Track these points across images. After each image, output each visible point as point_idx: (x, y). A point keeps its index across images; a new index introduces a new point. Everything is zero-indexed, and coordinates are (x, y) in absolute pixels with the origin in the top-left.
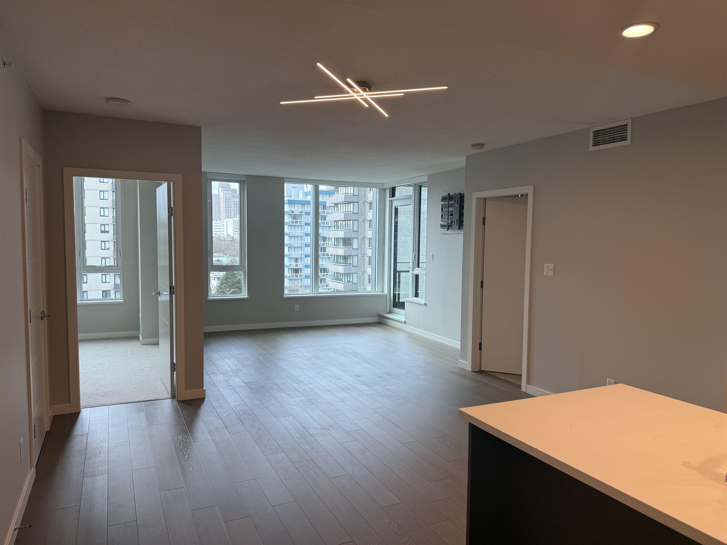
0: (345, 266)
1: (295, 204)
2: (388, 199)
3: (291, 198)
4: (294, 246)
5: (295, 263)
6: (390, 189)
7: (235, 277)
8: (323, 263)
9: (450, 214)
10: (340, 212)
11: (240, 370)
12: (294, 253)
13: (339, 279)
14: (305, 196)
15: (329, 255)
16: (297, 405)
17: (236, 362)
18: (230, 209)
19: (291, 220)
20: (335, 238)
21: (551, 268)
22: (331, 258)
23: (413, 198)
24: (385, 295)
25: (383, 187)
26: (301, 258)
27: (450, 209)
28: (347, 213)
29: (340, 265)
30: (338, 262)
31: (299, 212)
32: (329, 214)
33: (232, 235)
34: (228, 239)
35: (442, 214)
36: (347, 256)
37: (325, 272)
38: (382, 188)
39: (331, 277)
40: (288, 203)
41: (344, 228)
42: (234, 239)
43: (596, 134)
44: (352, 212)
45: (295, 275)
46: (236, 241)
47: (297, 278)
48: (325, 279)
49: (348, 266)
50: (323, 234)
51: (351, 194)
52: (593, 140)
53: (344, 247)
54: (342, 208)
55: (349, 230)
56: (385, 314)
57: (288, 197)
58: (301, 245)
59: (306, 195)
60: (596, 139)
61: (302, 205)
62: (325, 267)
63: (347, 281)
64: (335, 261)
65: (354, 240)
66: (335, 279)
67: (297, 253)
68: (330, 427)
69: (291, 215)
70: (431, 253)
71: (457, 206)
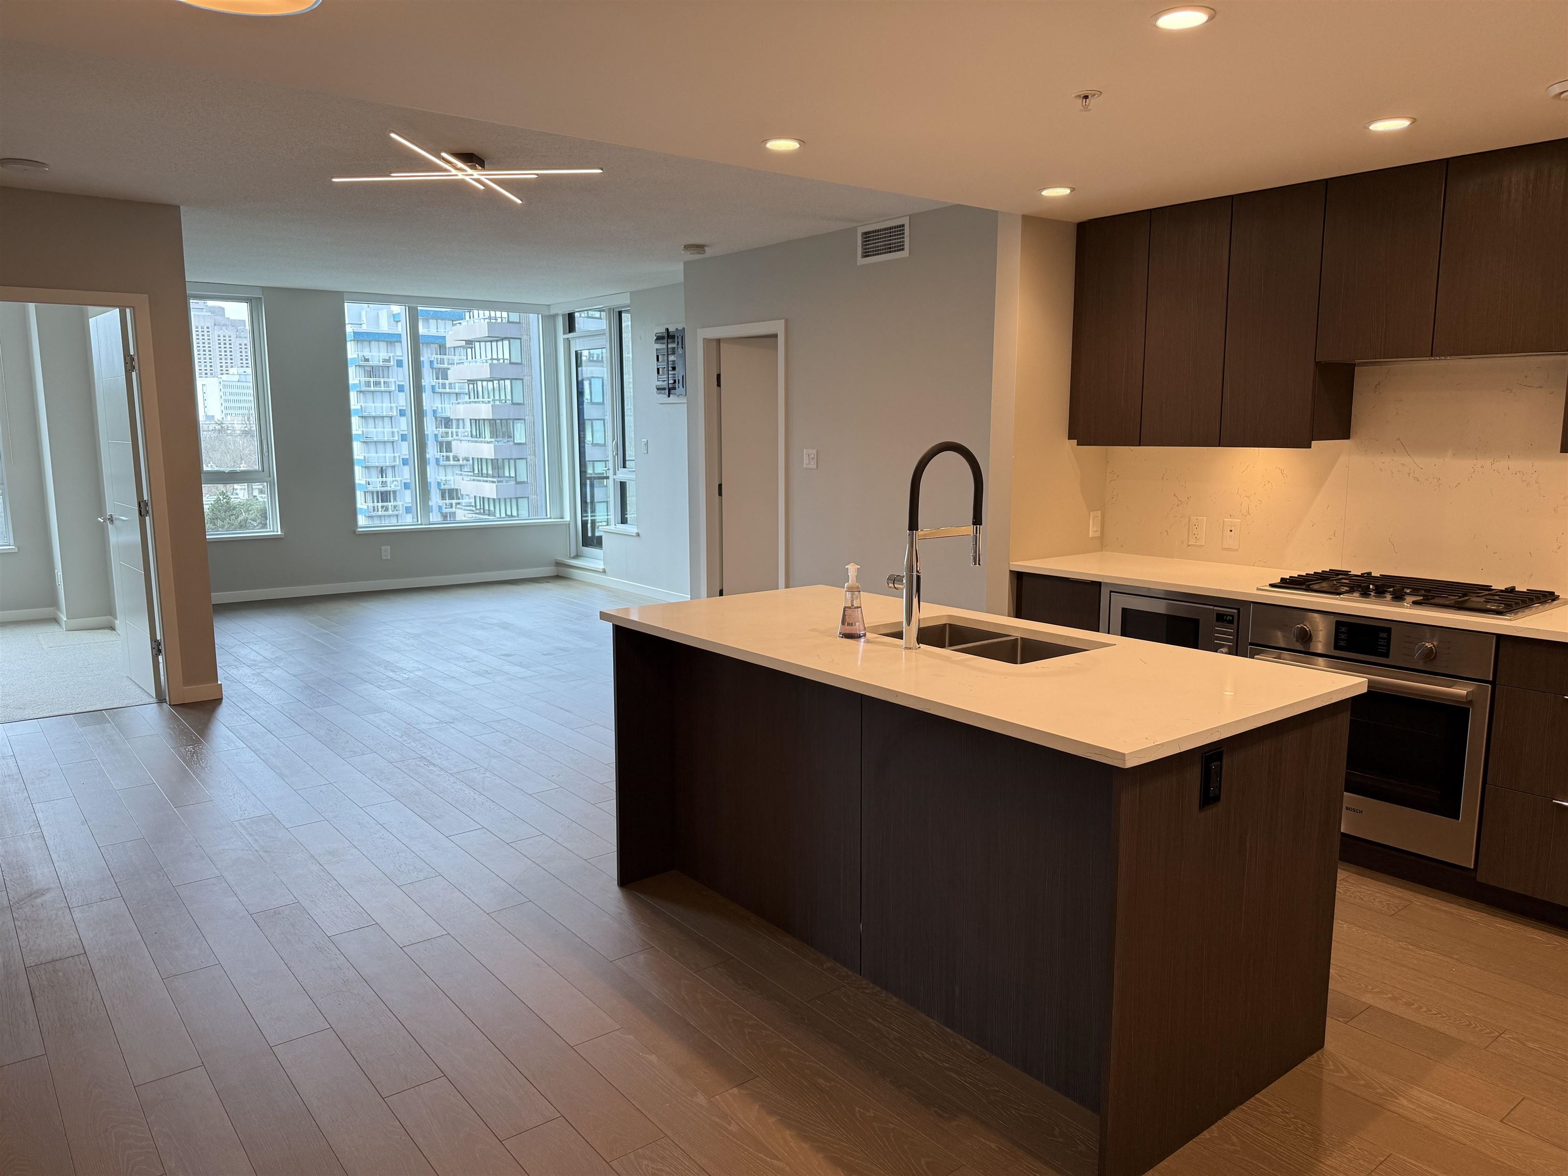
0: (499, 482)
1: (371, 341)
2: (561, 337)
3: (361, 327)
4: (375, 439)
5: (381, 479)
6: (563, 315)
7: (235, 515)
8: (448, 478)
9: (672, 367)
10: (479, 361)
11: (282, 659)
12: (375, 455)
13: (487, 512)
14: (395, 323)
15: (461, 460)
16: (394, 698)
17: (272, 648)
18: (210, 355)
19: (363, 379)
20: (472, 421)
21: (813, 456)
22: (465, 466)
23: (608, 334)
24: (567, 524)
25: (550, 312)
26: (394, 466)
27: (672, 358)
28: (495, 362)
29: (487, 481)
30: (482, 475)
31: (381, 361)
32: (455, 364)
33: (218, 417)
34: (208, 428)
35: (657, 366)
36: (503, 459)
37: (453, 499)
38: (548, 314)
39: (468, 508)
40: (353, 340)
41: (492, 397)
42: (224, 425)
43: (866, 238)
44: (507, 359)
45: (382, 507)
46: (229, 432)
47: (386, 513)
48: (455, 513)
49: (504, 481)
50: (444, 412)
51: (502, 320)
52: (862, 247)
53: (493, 440)
54: (485, 352)
55: (504, 401)
56: (567, 559)
57: (352, 326)
58: (391, 436)
59: (396, 320)
60: (866, 245)
61: (389, 343)
62: (453, 487)
63: (506, 515)
64: (476, 472)
65: (515, 424)
66: (478, 511)
67: (383, 455)
68: (454, 720)
69: (364, 366)
70: (643, 440)
71: (681, 352)
